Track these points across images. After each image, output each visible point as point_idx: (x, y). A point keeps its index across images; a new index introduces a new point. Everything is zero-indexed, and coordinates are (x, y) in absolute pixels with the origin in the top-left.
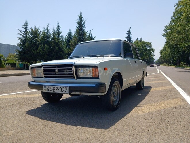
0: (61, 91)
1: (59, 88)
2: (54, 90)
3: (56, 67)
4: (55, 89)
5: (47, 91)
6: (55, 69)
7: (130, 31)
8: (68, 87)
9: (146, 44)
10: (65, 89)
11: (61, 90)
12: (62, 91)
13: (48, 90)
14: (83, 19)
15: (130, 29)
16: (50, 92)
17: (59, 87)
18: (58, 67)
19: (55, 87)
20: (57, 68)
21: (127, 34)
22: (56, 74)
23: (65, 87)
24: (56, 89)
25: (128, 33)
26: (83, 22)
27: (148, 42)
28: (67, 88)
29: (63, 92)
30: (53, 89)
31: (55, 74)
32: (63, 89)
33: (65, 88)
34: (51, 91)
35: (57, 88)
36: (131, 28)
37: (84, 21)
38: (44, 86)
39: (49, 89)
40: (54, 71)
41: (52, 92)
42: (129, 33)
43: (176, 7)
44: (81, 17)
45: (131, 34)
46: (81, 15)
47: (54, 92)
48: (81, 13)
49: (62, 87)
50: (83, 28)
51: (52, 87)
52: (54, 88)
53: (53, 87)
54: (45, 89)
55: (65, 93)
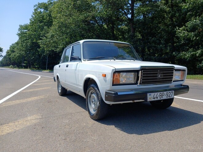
1: (165, 94)
3: (158, 71)
4: (161, 96)
5: (153, 100)
6: (157, 74)
10: (171, 94)
11: (168, 95)
13: (154, 98)
16: (156, 99)
18: (160, 71)
24: (163, 95)
28: (173, 92)
29: (169, 97)
30: (160, 96)
31: (157, 79)
32: (169, 94)
33: (171, 92)
38: (148, 94)
39: (155, 96)
41: (159, 99)
47: (160, 99)
49: (168, 92)
53: (160, 94)
54: (151, 97)
55: (171, 97)
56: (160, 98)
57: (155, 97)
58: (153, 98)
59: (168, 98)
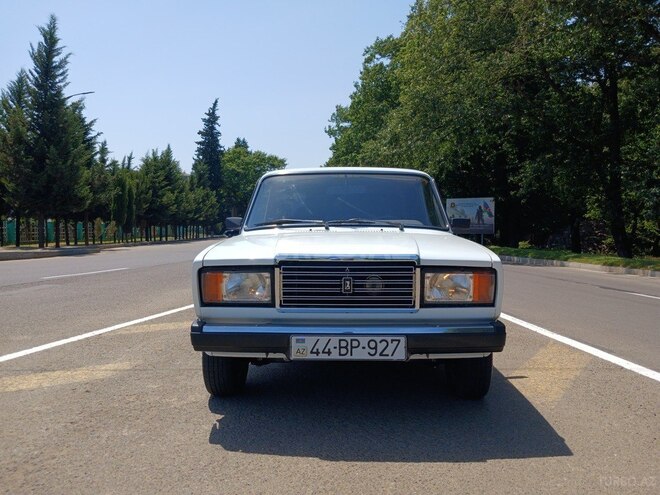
0: (373, 352)
1: (364, 344)
2: (343, 351)
3: (344, 270)
4: (346, 347)
5: (314, 357)
6: (340, 278)
7: (213, 113)
8: (403, 340)
9: (268, 163)
10: (392, 346)
11: (376, 348)
12: (379, 351)
13: (317, 353)
14: (58, 46)
15: (215, 104)
16: (323, 357)
17: (364, 341)
18: (351, 270)
19: (348, 339)
20: (348, 274)
21: (204, 120)
22: (345, 295)
23: (389, 339)
24: (352, 347)
25: (207, 117)
26: (57, 59)
27: (276, 158)
28: (399, 341)
29: (381, 354)
30: (340, 347)
31: (341, 294)
32: (381, 346)
33: (392, 341)
34: (329, 353)
35: (355, 344)
36: (216, 102)
37: (62, 56)
38: (294, 339)
39: (320, 347)
40: (337, 282)
41: (335, 356)
42: (212, 119)
43: (368, 56)
44: (50, 38)
45: (218, 122)
46: (52, 27)
47: (341, 357)
48: (53, 20)
49: (378, 339)
50: (57, 80)
51: (335, 341)
52: (343, 344)
53: (340, 340)
54: (302, 349)
55: (389, 358)
56: (340, 355)
57: (320, 351)
58: (312, 352)
59: (377, 357)
